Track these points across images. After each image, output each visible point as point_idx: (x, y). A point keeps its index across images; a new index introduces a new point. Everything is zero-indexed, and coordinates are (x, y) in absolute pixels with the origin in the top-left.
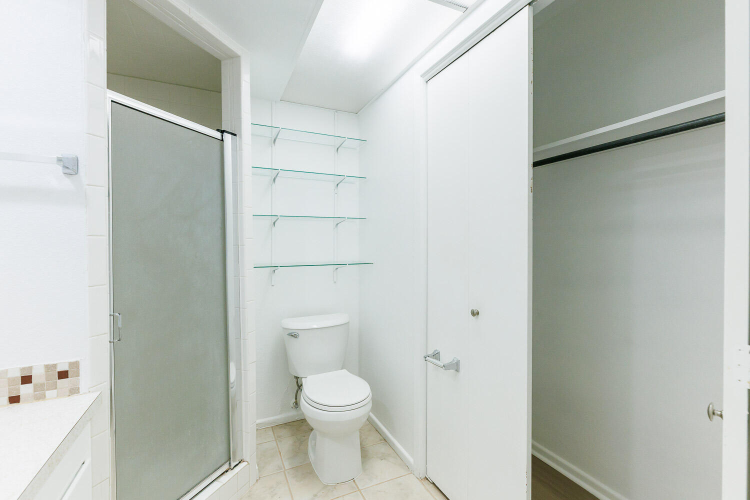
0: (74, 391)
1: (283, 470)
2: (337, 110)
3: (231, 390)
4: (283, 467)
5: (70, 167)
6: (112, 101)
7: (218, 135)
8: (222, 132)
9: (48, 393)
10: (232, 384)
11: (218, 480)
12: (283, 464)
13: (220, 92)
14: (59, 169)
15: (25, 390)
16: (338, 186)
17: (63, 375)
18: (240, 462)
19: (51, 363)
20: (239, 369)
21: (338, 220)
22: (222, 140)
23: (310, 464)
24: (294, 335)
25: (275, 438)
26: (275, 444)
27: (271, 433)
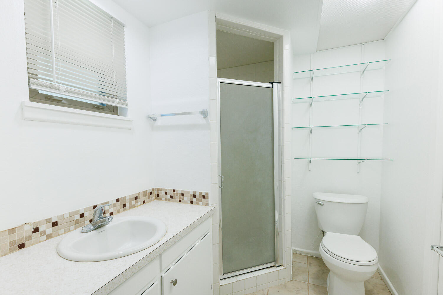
0: (207, 204)
1: (308, 283)
2: (363, 43)
3: (276, 225)
4: (308, 280)
5: (205, 114)
6: (220, 82)
7: (270, 85)
8: (272, 83)
9: (201, 203)
10: (276, 222)
11: (268, 268)
12: (308, 279)
13: (272, 60)
14: (202, 116)
15: (194, 200)
16: (363, 100)
17: (204, 197)
18: (281, 265)
19: (201, 192)
20: (280, 214)
21: (362, 127)
22: (272, 88)
23: (326, 288)
24: (319, 203)
25: (308, 262)
26: (306, 266)
27: (306, 259)
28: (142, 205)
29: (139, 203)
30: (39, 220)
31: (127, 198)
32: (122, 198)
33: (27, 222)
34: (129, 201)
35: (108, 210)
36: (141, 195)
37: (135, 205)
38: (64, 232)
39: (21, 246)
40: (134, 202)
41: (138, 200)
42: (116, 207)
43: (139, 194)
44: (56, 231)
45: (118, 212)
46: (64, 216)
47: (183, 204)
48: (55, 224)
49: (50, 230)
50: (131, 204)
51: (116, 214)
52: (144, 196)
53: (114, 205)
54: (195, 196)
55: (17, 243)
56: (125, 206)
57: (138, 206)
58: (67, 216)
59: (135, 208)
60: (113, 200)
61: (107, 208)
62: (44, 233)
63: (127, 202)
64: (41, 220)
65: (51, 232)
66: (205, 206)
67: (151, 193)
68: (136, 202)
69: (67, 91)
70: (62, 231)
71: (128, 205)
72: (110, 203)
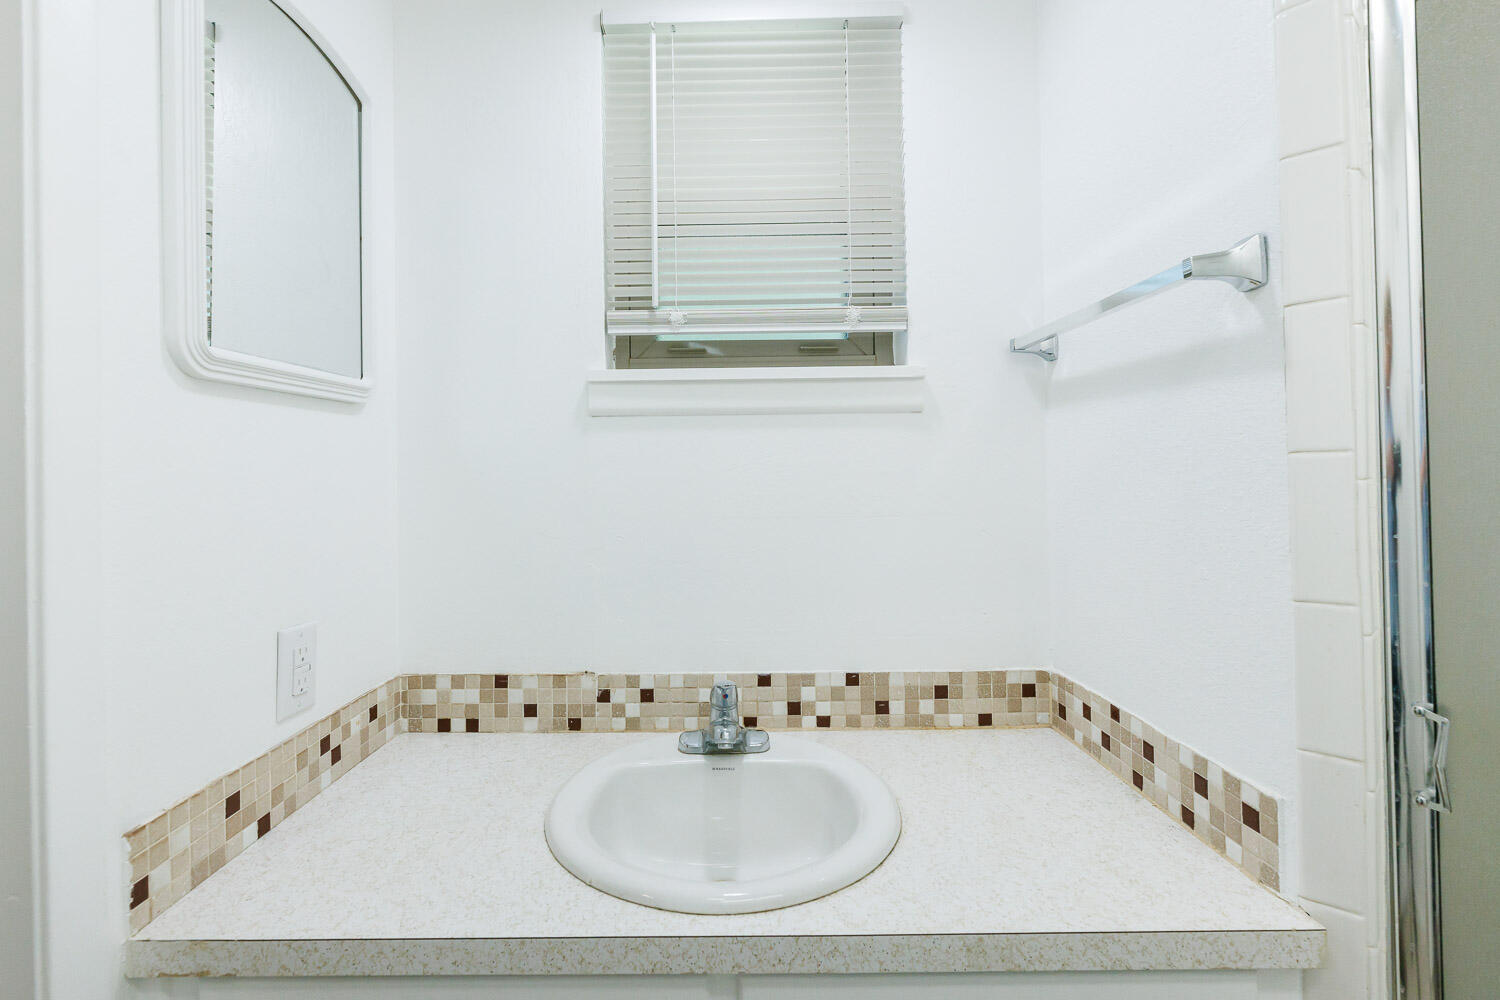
0: (1269, 876)
9: (1232, 847)
15: (1200, 808)
17: (1250, 818)
19: (1235, 774)
28: (970, 727)
29: (955, 719)
30: (612, 673)
31: (892, 682)
32: (869, 675)
33: (590, 670)
34: (902, 694)
35: (811, 706)
36: (970, 687)
37: (931, 718)
38: (670, 726)
39: (575, 725)
40: (927, 706)
41: (950, 701)
42: (842, 702)
43: (956, 677)
44: (650, 716)
45: (853, 723)
46: (669, 681)
47: (1146, 803)
48: (647, 696)
49: (634, 709)
50: (911, 708)
51: (843, 729)
52: (983, 692)
53: (836, 695)
54: (1201, 786)
55: (567, 713)
56: (882, 708)
57: (951, 728)
58: (678, 683)
59: (932, 732)
60: (830, 674)
61: (807, 695)
62: (619, 710)
63: (892, 695)
64: (617, 673)
65: (638, 715)
66: (1254, 884)
67: (1029, 691)
68: (940, 710)
69: (689, 321)
70: (663, 722)
71: (897, 708)
72: (819, 682)
